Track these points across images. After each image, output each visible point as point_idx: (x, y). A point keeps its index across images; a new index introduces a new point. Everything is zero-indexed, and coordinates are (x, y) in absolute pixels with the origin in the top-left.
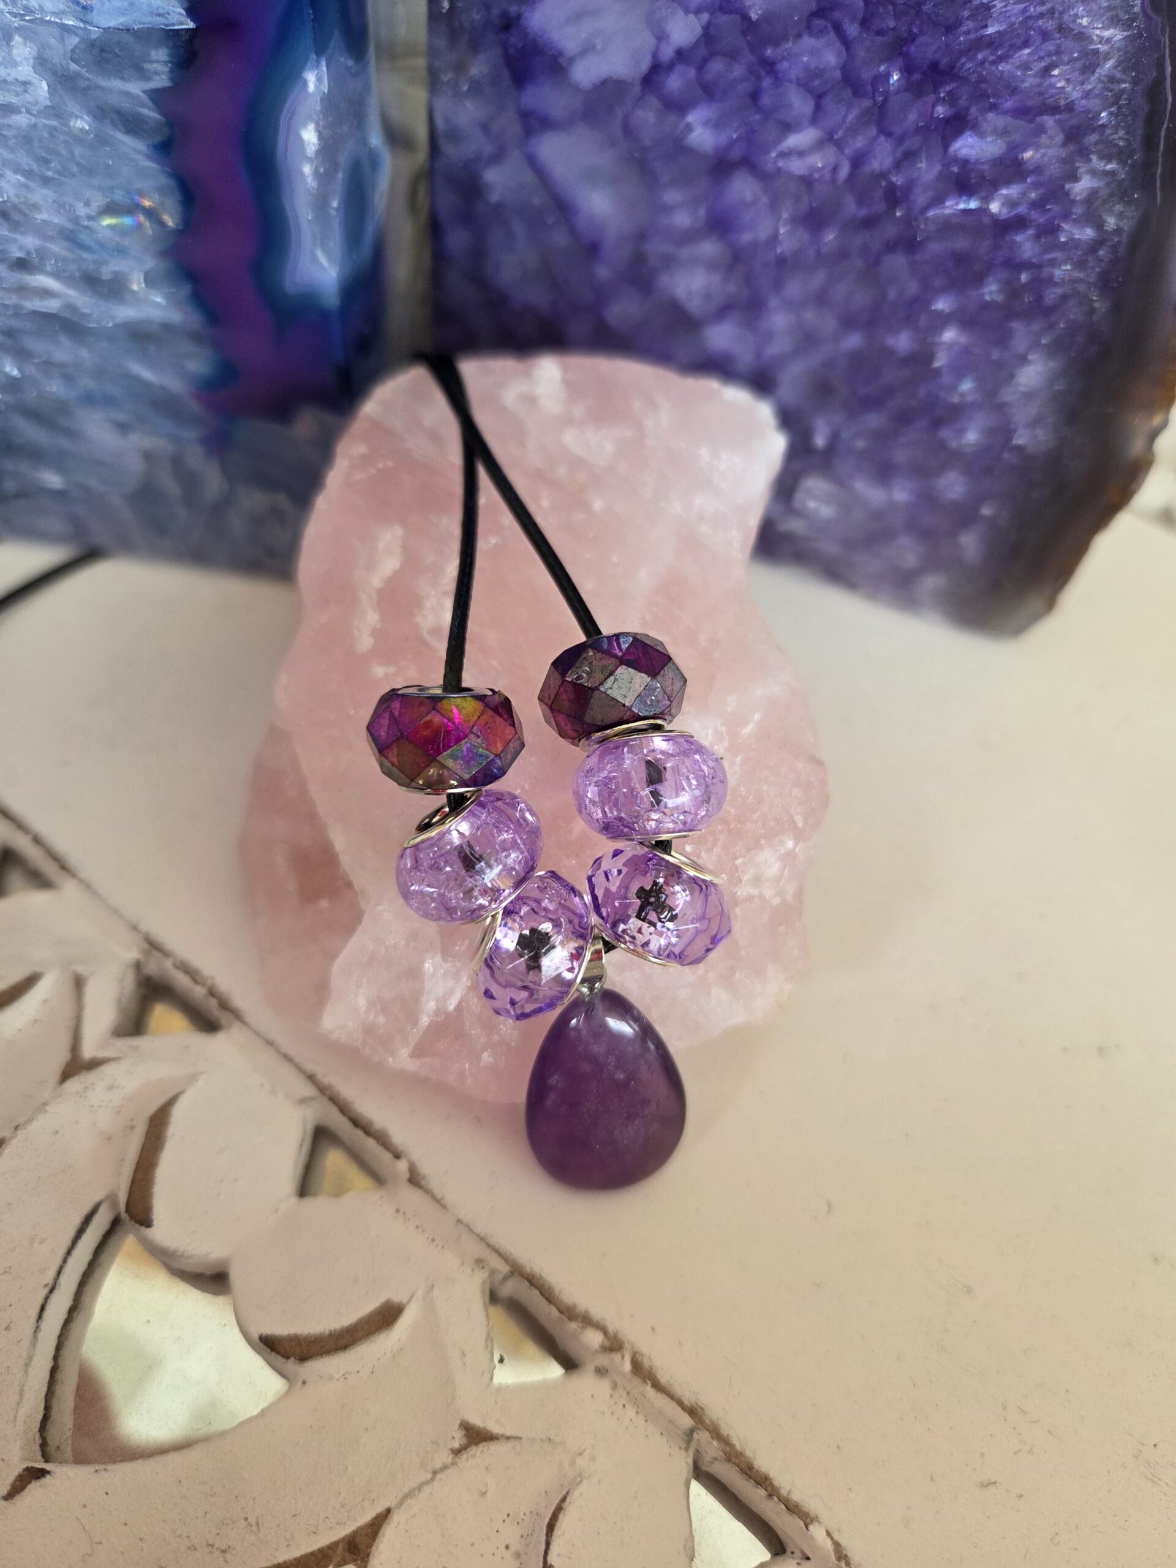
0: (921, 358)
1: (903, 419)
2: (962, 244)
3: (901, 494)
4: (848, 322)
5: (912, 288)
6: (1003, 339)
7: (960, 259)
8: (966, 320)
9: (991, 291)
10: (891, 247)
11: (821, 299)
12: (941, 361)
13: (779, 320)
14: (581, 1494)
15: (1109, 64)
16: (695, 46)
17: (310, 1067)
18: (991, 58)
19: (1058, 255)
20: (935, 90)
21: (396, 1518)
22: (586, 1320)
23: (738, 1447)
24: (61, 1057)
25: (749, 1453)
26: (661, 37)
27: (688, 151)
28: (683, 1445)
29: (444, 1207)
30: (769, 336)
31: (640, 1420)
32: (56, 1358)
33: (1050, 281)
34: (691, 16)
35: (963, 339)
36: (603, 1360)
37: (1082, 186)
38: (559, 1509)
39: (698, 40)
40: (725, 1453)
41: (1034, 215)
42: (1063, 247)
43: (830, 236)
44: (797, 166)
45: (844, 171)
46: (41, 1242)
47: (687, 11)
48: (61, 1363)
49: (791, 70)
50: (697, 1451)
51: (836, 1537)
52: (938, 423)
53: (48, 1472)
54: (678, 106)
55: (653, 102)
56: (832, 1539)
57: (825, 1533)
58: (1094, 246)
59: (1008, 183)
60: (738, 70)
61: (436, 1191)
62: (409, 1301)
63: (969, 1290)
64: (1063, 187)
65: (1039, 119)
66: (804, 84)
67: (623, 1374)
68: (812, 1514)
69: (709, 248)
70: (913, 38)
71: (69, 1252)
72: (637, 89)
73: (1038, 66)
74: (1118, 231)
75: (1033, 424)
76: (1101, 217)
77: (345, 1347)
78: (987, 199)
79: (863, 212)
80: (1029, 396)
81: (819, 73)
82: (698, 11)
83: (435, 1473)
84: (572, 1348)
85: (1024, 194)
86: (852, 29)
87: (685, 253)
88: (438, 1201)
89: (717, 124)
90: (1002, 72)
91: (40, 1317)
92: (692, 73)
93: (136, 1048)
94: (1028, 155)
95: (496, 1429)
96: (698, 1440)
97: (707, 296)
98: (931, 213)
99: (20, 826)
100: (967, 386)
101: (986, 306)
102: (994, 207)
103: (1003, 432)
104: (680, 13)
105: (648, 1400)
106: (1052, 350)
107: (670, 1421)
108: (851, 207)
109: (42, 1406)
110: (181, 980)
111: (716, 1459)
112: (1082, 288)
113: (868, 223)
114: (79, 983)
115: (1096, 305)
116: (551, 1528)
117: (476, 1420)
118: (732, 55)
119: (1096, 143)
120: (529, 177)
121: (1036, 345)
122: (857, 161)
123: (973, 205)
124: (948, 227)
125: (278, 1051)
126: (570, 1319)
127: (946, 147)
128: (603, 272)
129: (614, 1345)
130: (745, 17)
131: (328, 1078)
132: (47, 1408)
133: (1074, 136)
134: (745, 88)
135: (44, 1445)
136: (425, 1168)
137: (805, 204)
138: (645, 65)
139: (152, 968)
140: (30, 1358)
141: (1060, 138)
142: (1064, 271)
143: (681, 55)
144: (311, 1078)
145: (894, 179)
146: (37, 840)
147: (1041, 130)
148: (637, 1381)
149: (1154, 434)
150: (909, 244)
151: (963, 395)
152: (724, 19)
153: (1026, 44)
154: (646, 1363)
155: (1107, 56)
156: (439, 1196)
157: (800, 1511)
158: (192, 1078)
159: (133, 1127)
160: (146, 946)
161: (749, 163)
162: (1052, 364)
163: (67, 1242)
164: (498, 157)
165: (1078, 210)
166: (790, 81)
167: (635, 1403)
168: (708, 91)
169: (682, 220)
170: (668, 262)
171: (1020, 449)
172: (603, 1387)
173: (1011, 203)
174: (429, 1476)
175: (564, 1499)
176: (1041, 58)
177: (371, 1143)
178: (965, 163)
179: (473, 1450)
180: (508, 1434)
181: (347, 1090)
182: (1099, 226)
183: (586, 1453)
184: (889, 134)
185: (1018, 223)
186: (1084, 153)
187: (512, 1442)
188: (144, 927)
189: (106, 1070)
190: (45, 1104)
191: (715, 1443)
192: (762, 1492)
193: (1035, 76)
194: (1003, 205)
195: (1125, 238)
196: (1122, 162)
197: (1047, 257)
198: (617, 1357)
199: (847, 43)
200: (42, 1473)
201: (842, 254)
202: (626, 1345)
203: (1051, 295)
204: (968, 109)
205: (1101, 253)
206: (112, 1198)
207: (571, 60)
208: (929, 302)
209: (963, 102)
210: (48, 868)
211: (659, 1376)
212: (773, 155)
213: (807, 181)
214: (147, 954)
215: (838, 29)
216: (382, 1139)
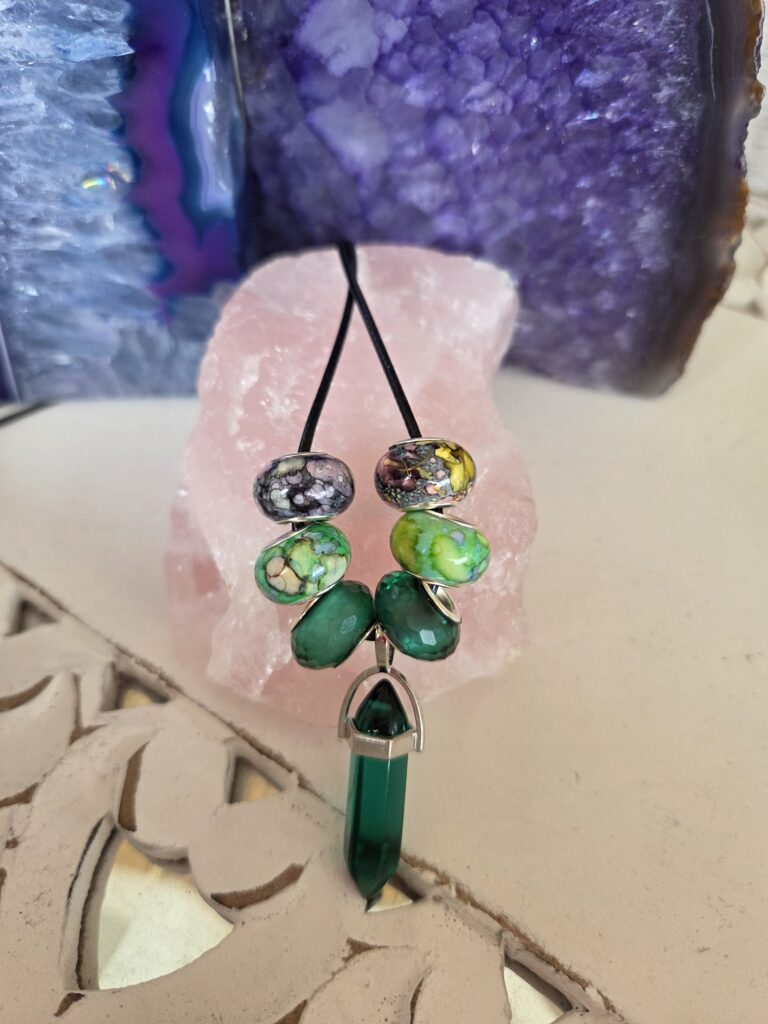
0: (574, 221)
1: (568, 261)
2: (591, 142)
3: (573, 311)
4: (525, 203)
5: (563, 175)
6: (626, 201)
7: (590, 153)
8: (601, 192)
9: (614, 170)
10: (545, 151)
11: (505, 191)
12: (587, 220)
13: (481, 208)
14: (432, 981)
15: (670, 13)
16: (404, 39)
17: (228, 719)
18: (594, 20)
19: (654, 141)
20: (561, 46)
21: (311, 1006)
22: (424, 866)
23: (533, 940)
24: (69, 728)
25: (540, 944)
26: (382, 37)
27: (409, 107)
28: (496, 942)
29: (323, 800)
30: (475, 220)
31: (466, 928)
32: (83, 923)
33: (652, 159)
34: (400, 22)
35: (600, 204)
36: (437, 891)
37: (663, 95)
38: (417, 992)
39: (406, 36)
40: (524, 944)
41: (635, 117)
42: (656, 135)
43: (506, 149)
44: (478, 107)
45: (509, 106)
46: (67, 847)
47: (396, 18)
48: (86, 926)
49: (467, 46)
50: (506, 946)
51: (604, 994)
52: (591, 261)
53: (83, 996)
54: (398, 80)
55: (383, 79)
56: (602, 996)
57: (596, 993)
58: (677, 132)
59: (615, 99)
60: (434, 52)
61: (317, 790)
62: (307, 863)
63: (677, 823)
64: (651, 96)
65: (630, 55)
66: (476, 54)
67: (451, 899)
68: (587, 981)
69: (430, 168)
70: (542, 15)
71: (85, 852)
72: (372, 73)
73: (624, 22)
74: (691, 120)
75: (654, 252)
76: (678, 112)
77: (267, 897)
78: (603, 111)
79: (526, 131)
80: (647, 235)
81: (486, 46)
82: (403, 17)
83: (334, 974)
84: (416, 885)
85: (627, 104)
86: (503, 15)
87: (415, 172)
88: (320, 797)
89: (424, 87)
90: (602, 28)
91: (69, 896)
92: (405, 57)
93: (116, 717)
94: (626, 79)
95: (371, 942)
96: (506, 939)
97: (433, 199)
98: (569, 125)
99: (31, 585)
100: (606, 234)
101: (612, 180)
102: (608, 116)
103: (634, 262)
104: (393, 20)
105: (470, 915)
106: (659, 204)
107: (486, 928)
108: (517, 129)
109: (76, 955)
110: (141, 672)
111: (519, 950)
112: (672, 160)
113: (529, 137)
114: (76, 680)
115: (684, 170)
116: (413, 1004)
117: (357, 938)
118: (429, 42)
119: (669, 66)
120: (311, 139)
121: (647, 202)
122: (516, 99)
123: (595, 116)
124: (580, 133)
125: (207, 710)
126: (413, 866)
127: (572, 81)
128: (364, 192)
129: (443, 880)
130: (433, 16)
131: (241, 724)
132: (80, 956)
133: (653, 63)
134: (439, 61)
135: (79, 980)
136: (309, 776)
137: (487, 132)
138: (374, 55)
139: (122, 667)
140: (65, 923)
141: (645, 65)
142: (659, 151)
143: (396, 47)
144: (230, 726)
145: (542, 106)
146: (43, 593)
147: (632, 62)
148: (461, 903)
149: (733, 250)
150: (558, 148)
151: (605, 240)
152: (420, 20)
153: (615, 8)
154: (466, 890)
155: (668, 8)
156: (319, 794)
157: (579, 979)
158: (155, 733)
159: (118, 769)
160: (117, 652)
161: (450, 111)
162: (660, 212)
163: (83, 846)
164: (290, 127)
165: (663, 110)
166: (467, 53)
167: (462, 918)
168: (417, 67)
169: (411, 152)
170: (405, 180)
171: (646, 271)
172: (439, 909)
173: (619, 112)
174: (330, 977)
175: (420, 985)
176: (626, 16)
177: (272, 764)
178: (586, 90)
179: (357, 957)
180: (379, 945)
181: (254, 731)
182: (678, 118)
183: (433, 953)
184: (535, 78)
185: (626, 124)
186: (662, 73)
187: (382, 951)
188: (114, 640)
189: (98, 733)
190: (62, 759)
191: (517, 939)
192: (552, 969)
193: (624, 27)
194: (614, 113)
195: (696, 124)
196: (687, 75)
197: (649, 142)
198: (446, 888)
199: (499, 23)
200: (78, 997)
201: (515, 160)
202: (452, 880)
203: (653, 168)
204: (583, 55)
205: (682, 135)
206: (109, 816)
207: (328, 60)
208: (574, 183)
209: (580, 50)
210: (51, 610)
211: (476, 898)
212: (463, 101)
213: (487, 116)
214: (118, 657)
215: (493, 15)
216: (279, 760)
